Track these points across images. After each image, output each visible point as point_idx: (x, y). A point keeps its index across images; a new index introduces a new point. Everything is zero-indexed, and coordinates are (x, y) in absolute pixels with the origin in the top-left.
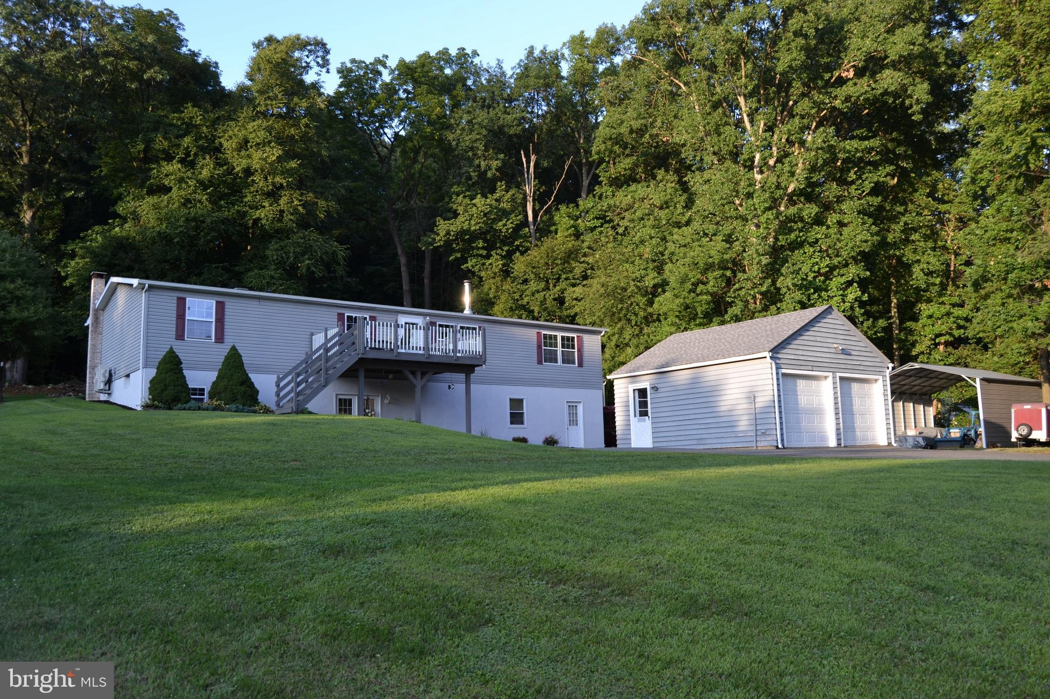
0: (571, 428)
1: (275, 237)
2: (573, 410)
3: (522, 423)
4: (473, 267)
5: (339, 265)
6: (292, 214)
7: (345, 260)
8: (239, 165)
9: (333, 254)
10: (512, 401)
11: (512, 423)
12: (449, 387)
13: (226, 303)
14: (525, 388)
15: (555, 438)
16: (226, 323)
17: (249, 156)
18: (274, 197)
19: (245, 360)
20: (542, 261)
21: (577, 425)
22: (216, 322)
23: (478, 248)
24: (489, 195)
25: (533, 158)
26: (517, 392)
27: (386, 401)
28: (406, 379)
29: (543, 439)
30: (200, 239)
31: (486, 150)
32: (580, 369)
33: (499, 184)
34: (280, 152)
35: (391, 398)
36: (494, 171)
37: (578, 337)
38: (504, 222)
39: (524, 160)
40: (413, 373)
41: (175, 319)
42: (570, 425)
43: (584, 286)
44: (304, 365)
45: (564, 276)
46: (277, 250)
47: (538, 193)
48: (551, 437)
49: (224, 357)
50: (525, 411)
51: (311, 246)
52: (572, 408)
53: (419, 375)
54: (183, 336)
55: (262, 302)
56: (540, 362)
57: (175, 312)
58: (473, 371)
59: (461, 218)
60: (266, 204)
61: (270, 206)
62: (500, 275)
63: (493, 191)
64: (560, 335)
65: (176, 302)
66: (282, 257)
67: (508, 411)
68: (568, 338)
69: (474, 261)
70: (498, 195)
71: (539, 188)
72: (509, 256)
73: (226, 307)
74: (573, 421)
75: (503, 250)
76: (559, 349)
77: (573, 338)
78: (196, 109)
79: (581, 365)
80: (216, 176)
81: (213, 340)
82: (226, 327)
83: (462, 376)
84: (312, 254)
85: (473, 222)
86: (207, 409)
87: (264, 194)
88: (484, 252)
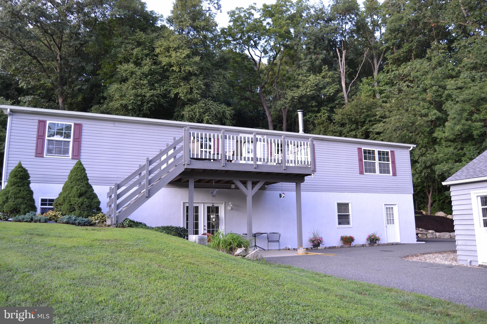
0: (389, 226)
1: (188, 104)
2: (390, 212)
3: (348, 223)
4: (309, 118)
5: (227, 119)
6: (198, 89)
7: (231, 117)
8: (164, 60)
9: (222, 112)
10: (339, 205)
11: (340, 223)
12: (281, 196)
13: (84, 125)
14: (350, 194)
15: (377, 236)
16: (82, 142)
17: (170, 56)
18: (187, 80)
19: (89, 174)
20: (353, 111)
21: (393, 223)
22: (74, 141)
23: (312, 107)
24: (318, 75)
25: (344, 52)
26: (343, 198)
27: (229, 208)
28: (237, 188)
29: (366, 237)
30: (144, 106)
31: (315, 48)
32: (394, 177)
33: (324, 67)
34: (188, 52)
35: (233, 205)
36: (320, 61)
37: (391, 151)
38: (327, 89)
39: (338, 54)
40: (244, 183)
41: (35, 139)
42: (388, 224)
43: (384, 122)
44: (138, 177)
45: (368, 119)
46: (190, 111)
47: (348, 73)
48: (373, 235)
49: (69, 171)
50: (350, 213)
51: (210, 108)
52: (389, 209)
53: (250, 185)
54: (42, 153)
55: (117, 124)
56: (361, 173)
57: (36, 133)
58: (303, 180)
59: (302, 89)
60: (182, 84)
61: (185, 85)
62: (326, 122)
63: (320, 71)
64: (376, 150)
65: (37, 124)
66: (192, 115)
67: (336, 214)
68: (383, 153)
69: (310, 114)
70: (323, 74)
71: (349, 70)
72: (332, 111)
73: (83, 128)
74: (390, 221)
75: (328, 107)
76: (377, 161)
77: (387, 153)
78: (142, 32)
79: (394, 174)
80: (152, 69)
81: (70, 157)
82: (82, 145)
83: (293, 185)
84: (210, 113)
85: (308, 90)
86: (40, 221)
87: (181, 79)
88: (316, 109)
